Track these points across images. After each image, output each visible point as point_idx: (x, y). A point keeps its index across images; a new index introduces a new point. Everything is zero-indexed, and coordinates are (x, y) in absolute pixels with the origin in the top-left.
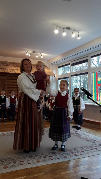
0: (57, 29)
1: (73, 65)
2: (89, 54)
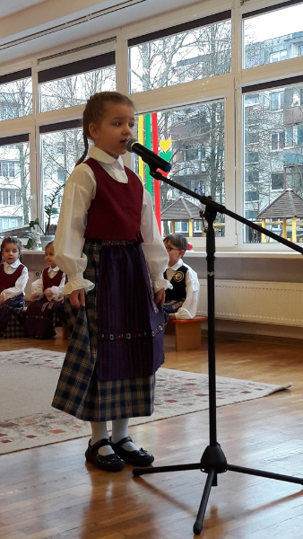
1: (45, 76)
2: (121, 27)
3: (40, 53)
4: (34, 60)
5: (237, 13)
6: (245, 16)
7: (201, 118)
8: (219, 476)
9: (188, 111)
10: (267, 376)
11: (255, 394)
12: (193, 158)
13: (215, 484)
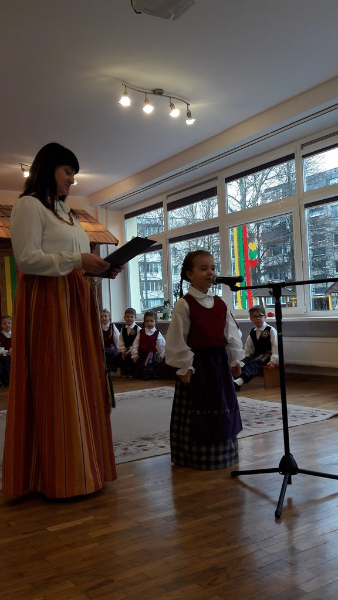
0: (125, 94)
1: (172, 206)
2: (220, 171)
3: (168, 191)
4: (164, 196)
5: (298, 155)
6: (304, 156)
7: (283, 225)
8: (293, 477)
9: (273, 222)
10: (330, 405)
11: (320, 418)
12: (278, 253)
13: (290, 482)
